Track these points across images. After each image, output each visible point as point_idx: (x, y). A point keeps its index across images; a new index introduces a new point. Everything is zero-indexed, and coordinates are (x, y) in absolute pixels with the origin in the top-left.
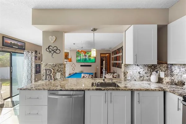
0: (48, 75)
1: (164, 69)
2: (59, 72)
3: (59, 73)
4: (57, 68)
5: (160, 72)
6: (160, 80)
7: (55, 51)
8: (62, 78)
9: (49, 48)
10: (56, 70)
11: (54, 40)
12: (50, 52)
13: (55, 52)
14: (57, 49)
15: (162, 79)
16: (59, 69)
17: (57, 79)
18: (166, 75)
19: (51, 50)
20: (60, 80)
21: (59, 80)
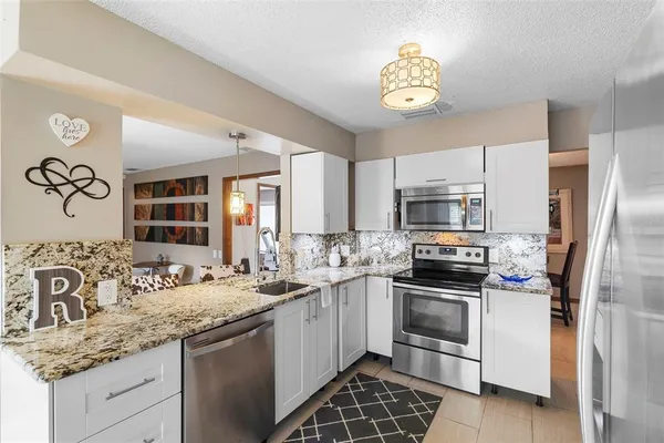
0: (58, 298)
1: (348, 241)
2: (112, 276)
3: (114, 283)
4: (100, 261)
5: (342, 247)
6: (343, 262)
7: (80, 184)
8: (124, 300)
9: (43, 167)
10: (94, 273)
11: (82, 135)
12: (54, 187)
13: (79, 189)
14: (93, 179)
15: (346, 258)
16: (112, 266)
17: (100, 309)
18: (353, 251)
19: (56, 180)
20: (118, 309)
21: (113, 308)
